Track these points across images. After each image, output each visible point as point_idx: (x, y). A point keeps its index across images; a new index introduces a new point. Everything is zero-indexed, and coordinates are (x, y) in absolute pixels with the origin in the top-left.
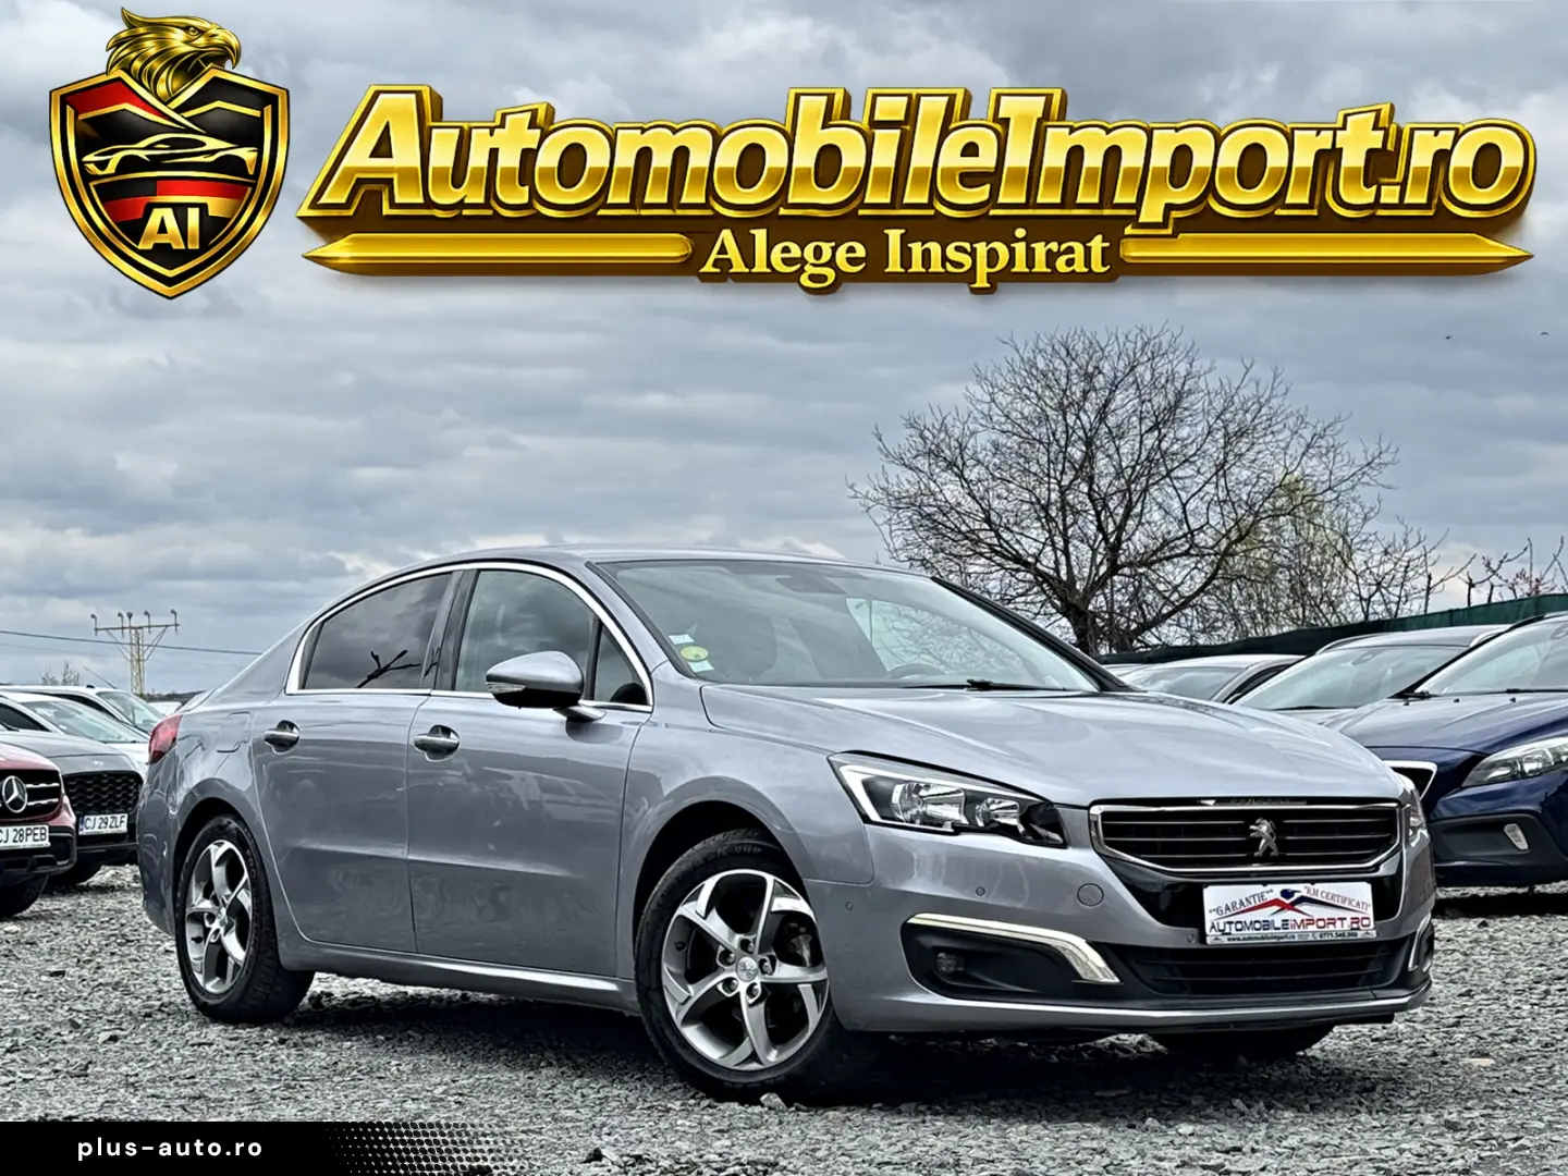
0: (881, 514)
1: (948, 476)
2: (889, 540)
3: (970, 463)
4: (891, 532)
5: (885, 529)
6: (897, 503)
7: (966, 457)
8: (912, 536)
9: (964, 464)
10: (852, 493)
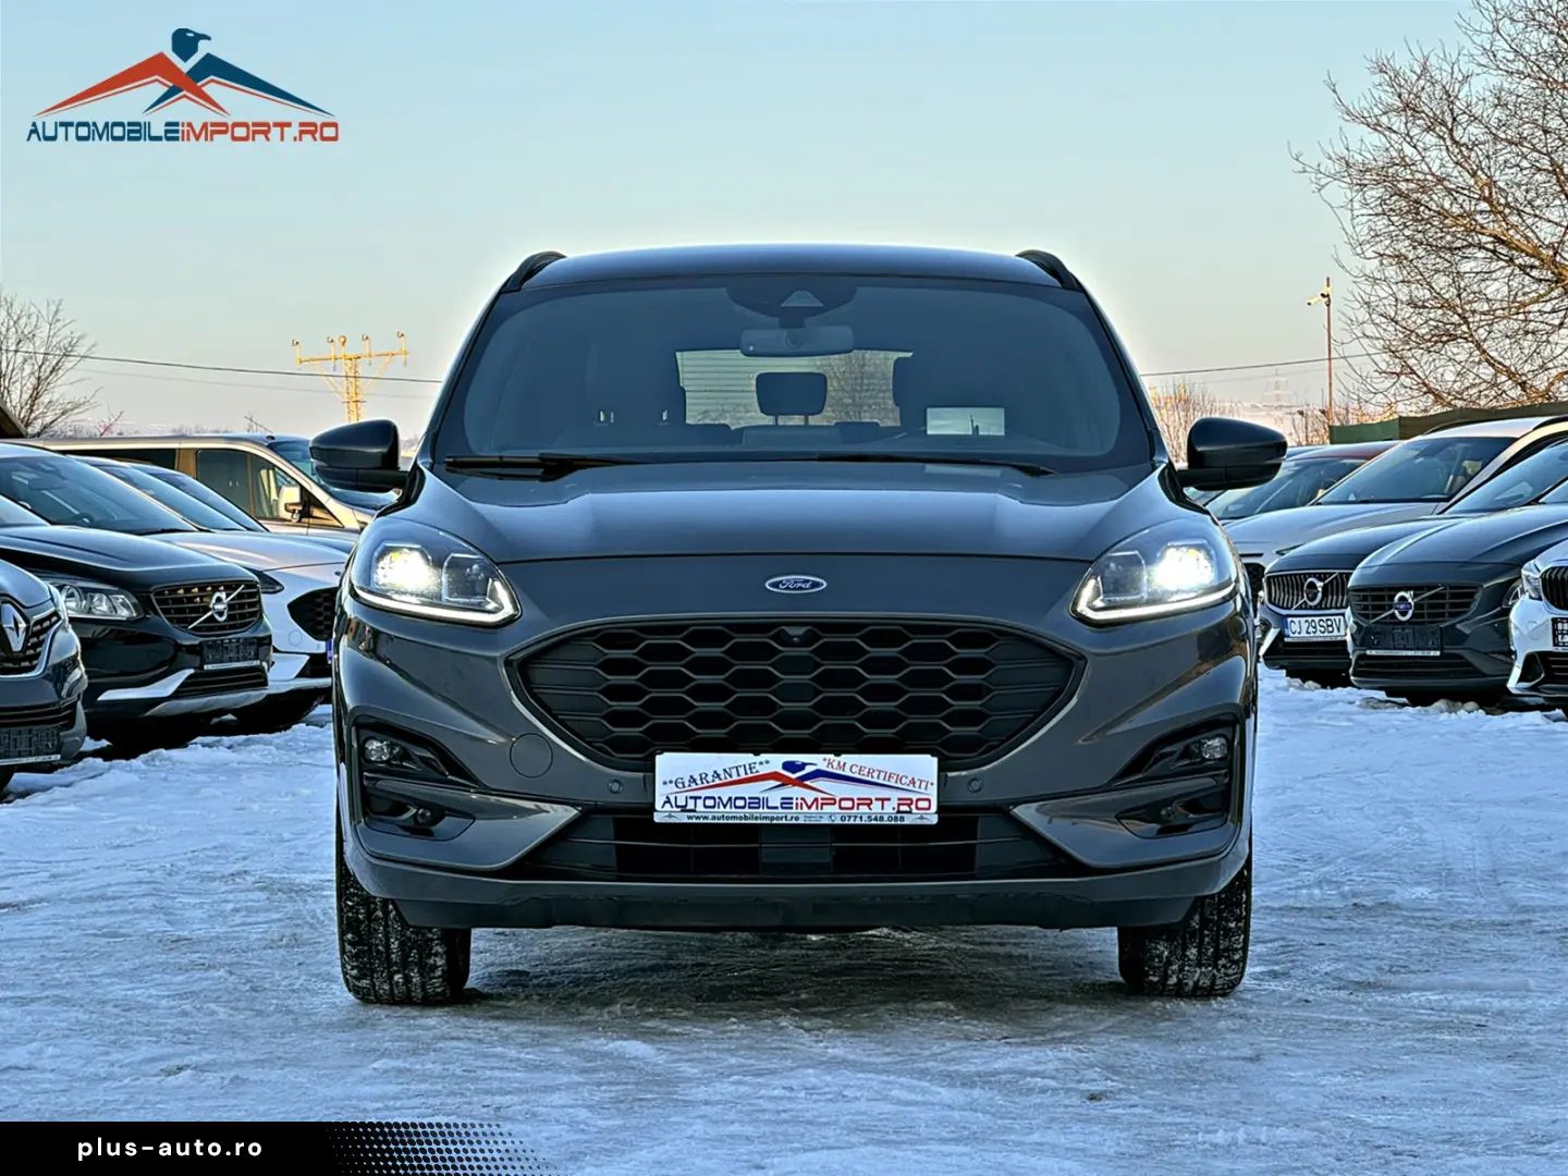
0: (1339, 192)
1: (1430, 139)
2: (1350, 230)
3: (1463, 118)
4: (1353, 219)
5: (1346, 215)
6: (1359, 175)
7: (1457, 111)
8: (1381, 223)
9: (1454, 119)
10: (1300, 167)
